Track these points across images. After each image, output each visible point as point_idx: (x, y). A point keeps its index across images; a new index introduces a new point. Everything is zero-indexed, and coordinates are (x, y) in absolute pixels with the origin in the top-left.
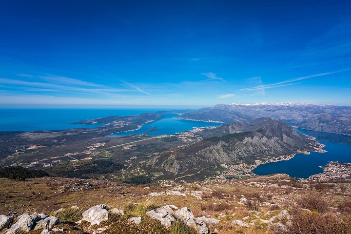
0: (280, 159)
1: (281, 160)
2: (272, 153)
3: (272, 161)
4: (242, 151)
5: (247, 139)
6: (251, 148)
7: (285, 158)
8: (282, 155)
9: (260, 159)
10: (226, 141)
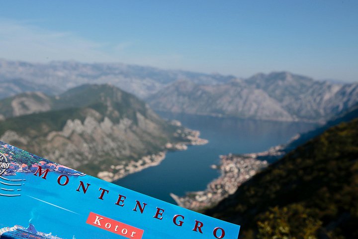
0: (144, 164)
1: (146, 166)
2: (127, 152)
3: (131, 169)
4: (66, 154)
5: (73, 125)
6: (85, 145)
7: (152, 160)
8: (146, 155)
9: (107, 169)
10: (21, 131)
